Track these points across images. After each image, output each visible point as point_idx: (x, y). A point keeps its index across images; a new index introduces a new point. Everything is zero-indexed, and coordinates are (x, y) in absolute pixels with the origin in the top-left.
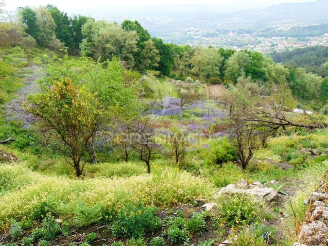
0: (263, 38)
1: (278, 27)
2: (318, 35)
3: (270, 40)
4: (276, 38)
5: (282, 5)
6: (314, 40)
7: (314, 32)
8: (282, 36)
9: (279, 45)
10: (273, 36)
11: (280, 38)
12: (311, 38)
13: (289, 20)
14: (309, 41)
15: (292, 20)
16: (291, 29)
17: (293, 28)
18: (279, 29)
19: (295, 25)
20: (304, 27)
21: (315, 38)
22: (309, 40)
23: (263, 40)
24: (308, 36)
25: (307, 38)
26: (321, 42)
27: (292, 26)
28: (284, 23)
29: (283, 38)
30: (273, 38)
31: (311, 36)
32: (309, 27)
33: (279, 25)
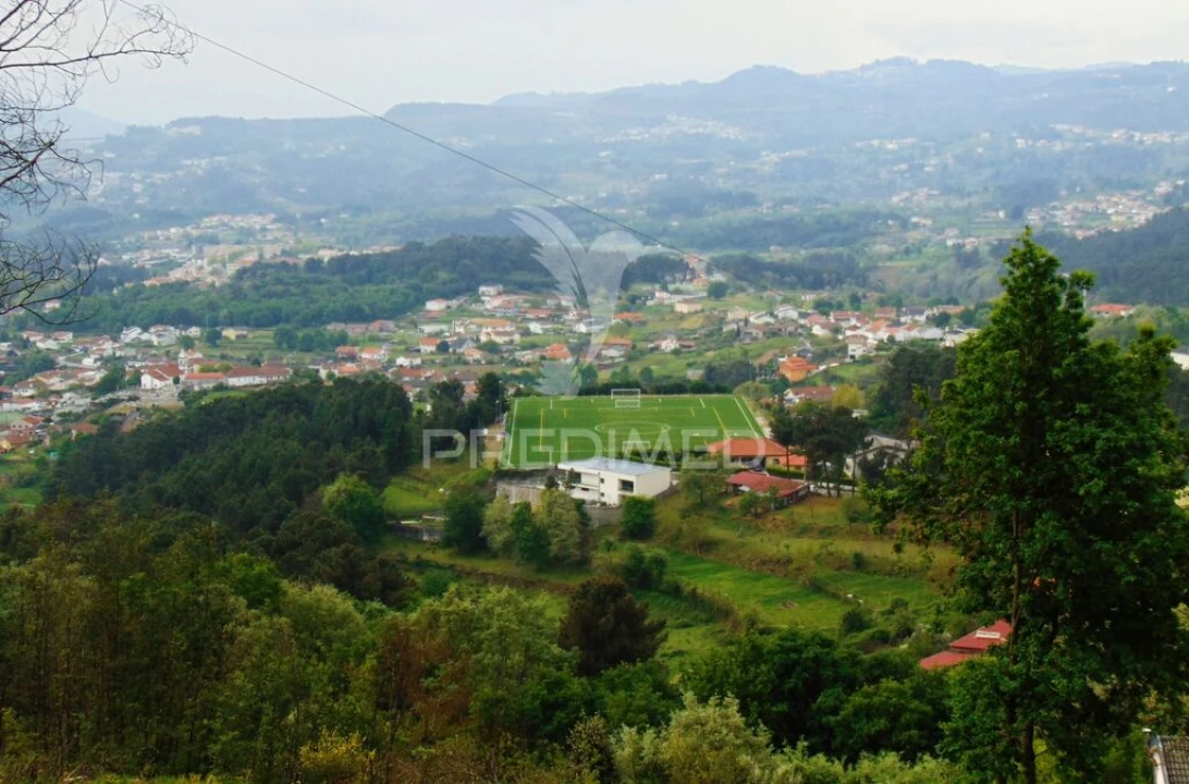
0: (68, 337)
1: (171, 264)
2: (396, 312)
3: (108, 347)
4: (151, 336)
5: (196, 130)
6: (374, 340)
7: (370, 293)
8: (183, 319)
9: (147, 380)
10: (127, 323)
11: (172, 334)
12: (354, 330)
13: (239, 222)
14: (342, 350)
15: (256, 221)
16: (241, 274)
17: (257, 265)
18: (176, 275)
19: (270, 252)
20: (314, 265)
21: (374, 327)
22: (343, 340)
23: (66, 350)
24: (336, 317)
25: (333, 328)
26: (411, 351)
27: (252, 258)
28: (214, 241)
29: (194, 331)
30: (133, 334)
31: (357, 315)
32: (341, 265)
33: (173, 253)
